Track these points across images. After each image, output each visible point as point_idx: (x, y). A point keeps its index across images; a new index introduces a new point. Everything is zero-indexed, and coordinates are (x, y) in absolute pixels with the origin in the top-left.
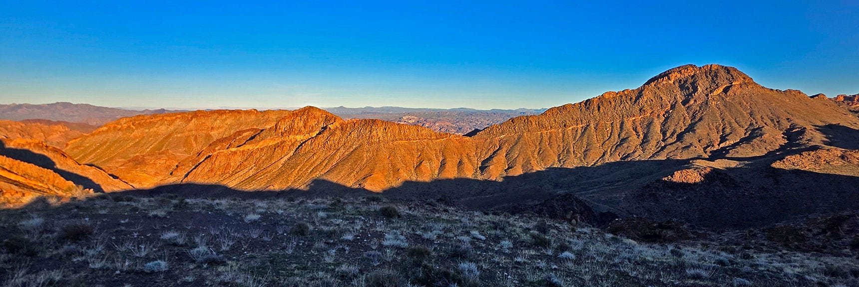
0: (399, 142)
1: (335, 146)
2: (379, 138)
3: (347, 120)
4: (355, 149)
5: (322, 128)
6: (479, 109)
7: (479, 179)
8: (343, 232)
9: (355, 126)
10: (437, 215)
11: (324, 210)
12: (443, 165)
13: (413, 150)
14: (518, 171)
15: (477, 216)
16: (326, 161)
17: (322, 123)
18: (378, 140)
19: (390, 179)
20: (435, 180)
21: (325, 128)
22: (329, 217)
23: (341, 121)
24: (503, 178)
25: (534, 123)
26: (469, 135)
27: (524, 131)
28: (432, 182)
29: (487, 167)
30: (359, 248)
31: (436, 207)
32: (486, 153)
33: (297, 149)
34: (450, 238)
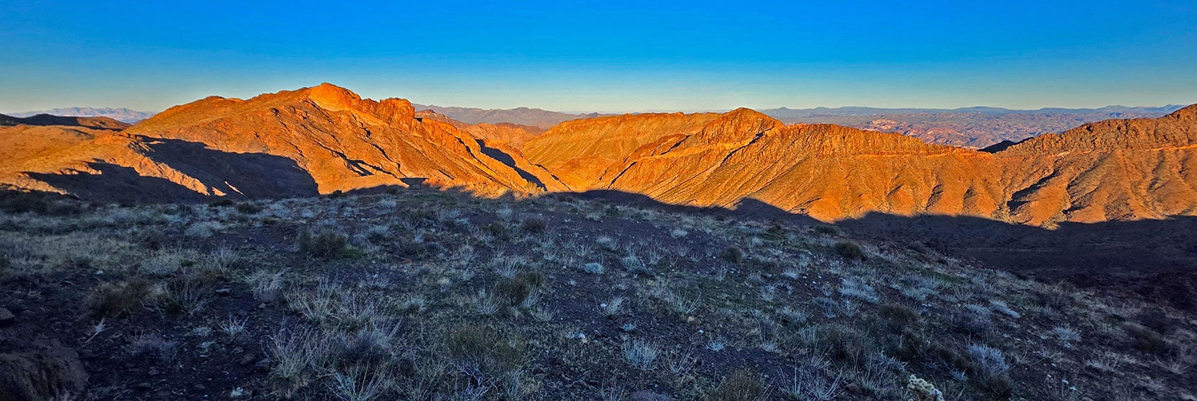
0: (864, 156)
1: (772, 158)
2: (834, 150)
3: (789, 125)
4: (799, 163)
5: (757, 135)
6: (1015, 109)
7: (1006, 220)
8: (784, 267)
9: (801, 133)
10: (927, 266)
11: (760, 235)
12: (936, 194)
13: (887, 168)
14: (1095, 215)
15: (1003, 278)
16: (760, 176)
17: (758, 129)
18: (831, 152)
19: (847, 206)
20: (921, 215)
21: (760, 135)
22: (765, 245)
23: (782, 126)
24: (1059, 223)
25: (1143, 133)
26: (992, 149)
27: (1116, 146)
28: (915, 218)
29: (1024, 203)
30: (806, 291)
31: (925, 253)
32: (1024, 181)
33: (726, 159)
34: (952, 303)
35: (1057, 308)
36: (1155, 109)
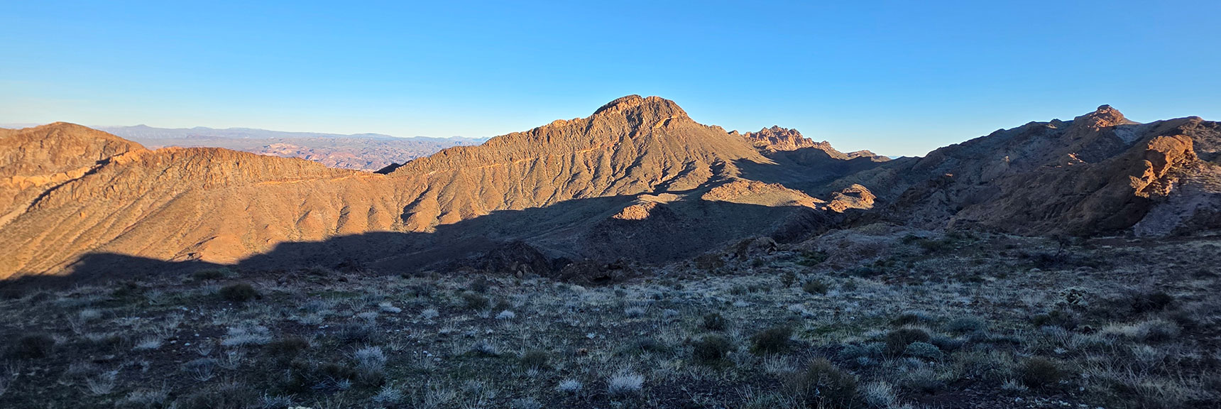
0: (265, 183)
1: (131, 193)
2: (226, 178)
3: (154, 148)
4: (178, 197)
5: (98, 162)
6: (397, 136)
7: (401, 231)
8: (137, 338)
9: (175, 160)
10: (327, 287)
11: (94, 305)
12: (344, 215)
13: (292, 195)
14: (455, 218)
15: (392, 281)
16: (113, 220)
17: (99, 153)
18: (223, 182)
19: (252, 241)
20: (333, 238)
21: (104, 163)
22: (106, 316)
23: (143, 150)
24: (435, 227)
25: (473, 156)
26: (384, 171)
27: (461, 165)
28: (327, 242)
29: (411, 214)
30: (174, 359)
31: (326, 276)
32: (410, 196)
33: (36, 201)
34: (347, 317)
35: (427, 294)
36: (477, 139)
